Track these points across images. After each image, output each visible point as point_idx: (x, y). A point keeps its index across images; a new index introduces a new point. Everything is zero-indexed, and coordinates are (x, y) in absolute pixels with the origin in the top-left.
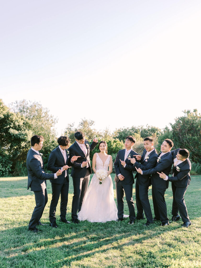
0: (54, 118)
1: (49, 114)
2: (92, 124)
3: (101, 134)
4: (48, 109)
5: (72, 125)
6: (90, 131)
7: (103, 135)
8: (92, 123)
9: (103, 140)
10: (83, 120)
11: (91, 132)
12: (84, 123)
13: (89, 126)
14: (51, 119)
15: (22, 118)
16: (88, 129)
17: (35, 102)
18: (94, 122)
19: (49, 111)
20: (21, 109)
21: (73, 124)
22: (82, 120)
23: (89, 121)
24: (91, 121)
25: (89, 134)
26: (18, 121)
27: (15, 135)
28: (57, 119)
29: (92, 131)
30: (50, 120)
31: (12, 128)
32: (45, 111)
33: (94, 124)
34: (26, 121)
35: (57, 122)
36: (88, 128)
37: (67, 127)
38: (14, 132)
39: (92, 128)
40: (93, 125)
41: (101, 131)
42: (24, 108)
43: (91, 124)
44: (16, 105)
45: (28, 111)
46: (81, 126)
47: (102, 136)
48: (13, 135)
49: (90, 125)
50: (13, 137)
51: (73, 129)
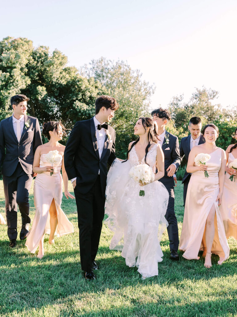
0: (149, 85)
1: (142, 79)
2: (214, 96)
3: (229, 113)
4: (139, 71)
5: (180, 99)
6: (209, 109)
7: (233, 115)
8: (214, 94)
9: (233, 123)
10: (199, 90)
11: (211, 110)
12: (200, 95)
13: (208, 100)
14: (145, 87)
15: (97, 85)
16: (207, 105)
17: (119, 61)
18: (217, 92)
19: (141, 75)
20: (99, 72)
21: (181, 96)
22: (197, 89)
23: (208, 92)
24: (212, 91)
25: (209, 113)
26: (89, 89)
27: (82, 111)
28: (153, 87)
29: (214, 108)
30: (143, 89)
31: (80, 100)
32: (135, 75)
33: (216, 97)
34: (102, 91)
35: (153, 93)
36: (206, 102)
37: (172, 102)
38: (81, 106)
39: (213, 102)
40: (215, 99)
41: (230, 109)
42: (102, 71)
43: (212, 97)
44: (91, 66)
45: (109, 75)
46: (195, 100)
47: (231, 116)
48: (80, 111)
49: (211, 99)
50: (80, 114)
51: (182, 105)
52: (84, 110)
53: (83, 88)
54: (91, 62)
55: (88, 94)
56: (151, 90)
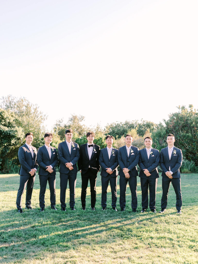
0: (44, 114)
1: (39, 110)
2: (82, 119)
5: (61, 121)
6: (80, 127)
8: (82, 118)
10: (73, 116)
11: (81, 128)
12: (74, 119)
14: (41, 115)
15: (12, 115)
16: (78, 125)
18: (84, 117)
19: (39, 107)
20: (8, 104)
21: (62, 119)
23: (79, 117)
24: (81, 116)
25: (79, 130)
26: (9, 118)
27: (5, 132)
28: (46, 116)
29: (82, 127)
30: (39, 116)
31: (3, 125)
32: (35, 107)
33: (84, 120)
34: (16, 118)
35: (47, 119)
36: (77, 123)
37: (56, 123)
38: (4, 129)
39: (81, 123)
40: (83, 121)
42: (10, 104)
43: (81, 120)
44: (2, 101)
46: (71, 122)
48: (4, 132)
49: (80, 121)
50: (4, 133)
51: (62, 125)
52: (6, 131)
53: (5, 117)
54: (2, 98)
55: (8, 121)
56: (45, 117)
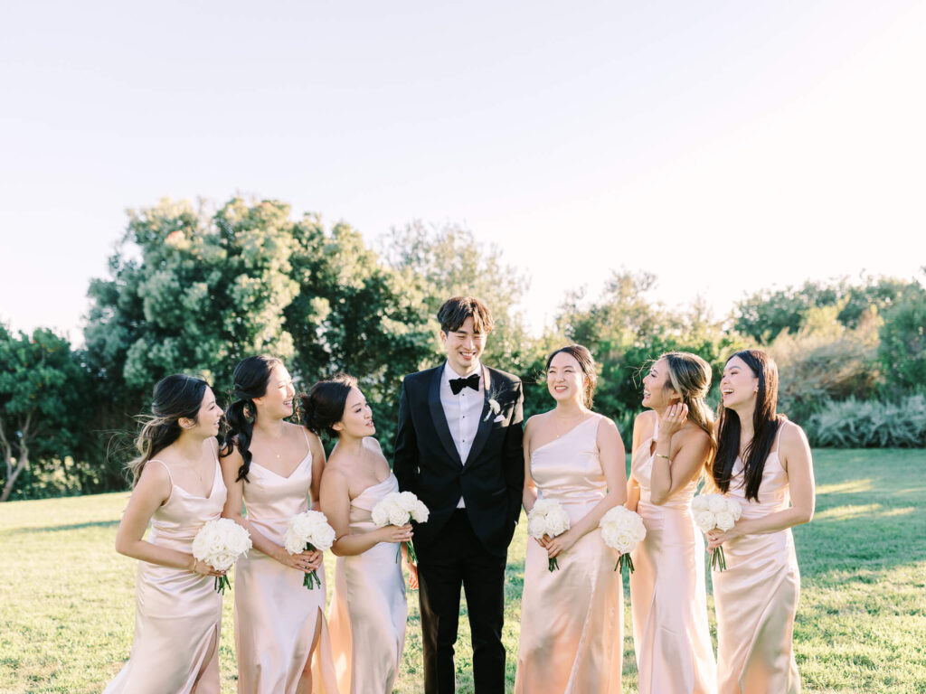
0: (518, 274)
1: (502, 262)
2: (649, 285)
3: (679, 320)
5: (579, 294)
6: (640, 310)
7: (687, 323)
8: (649, 281)
10: (617, 274)
11: (645, 314)
12: (620, 284)
13: (637, 293)
14: (510, 277)
15: (418, 283)
16: (636, 303)
18: (654, 277)
19: (501, 254)
20: (409, 251)
22: (614, 272)
23: (637, 276)
24: (645, 274)
25: (641, 319)
26: (406, 293)
27: (397, 338)
28: (527, 279)
29: (651, 309)
30: (505, 282)
31: (390, 317)
32: (488, 253)
33: (653, 286)
34: (430, 293)
35: (528, 290)
36: (633, 298)
37: (563, 302)
38: (394, 329)
39: (650, 298)
40: (651, 290)
43: (645, 286)
45: (431, 257)
46: (611, 296)
48: (393, 339)
49: (643, 290)
50: (393, 344)
51: (584, 308)
52: (401, 334)
53: (395, 291)
55: (404, 303)
56: (523, 284)
